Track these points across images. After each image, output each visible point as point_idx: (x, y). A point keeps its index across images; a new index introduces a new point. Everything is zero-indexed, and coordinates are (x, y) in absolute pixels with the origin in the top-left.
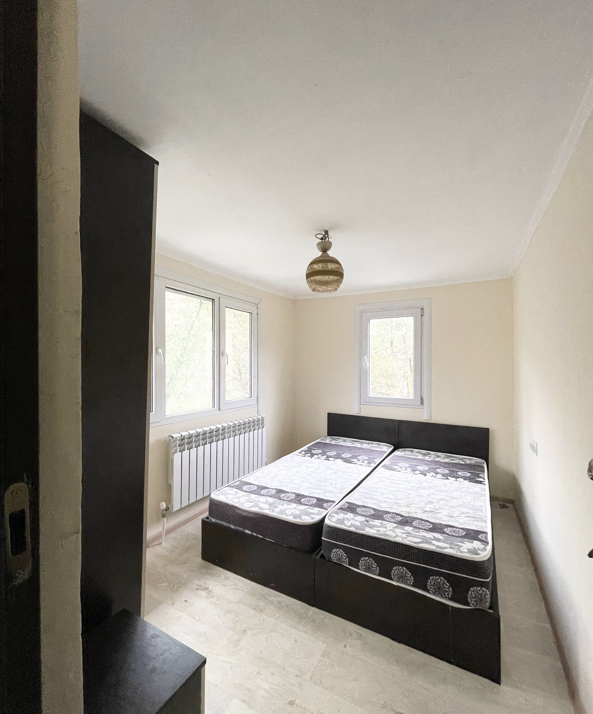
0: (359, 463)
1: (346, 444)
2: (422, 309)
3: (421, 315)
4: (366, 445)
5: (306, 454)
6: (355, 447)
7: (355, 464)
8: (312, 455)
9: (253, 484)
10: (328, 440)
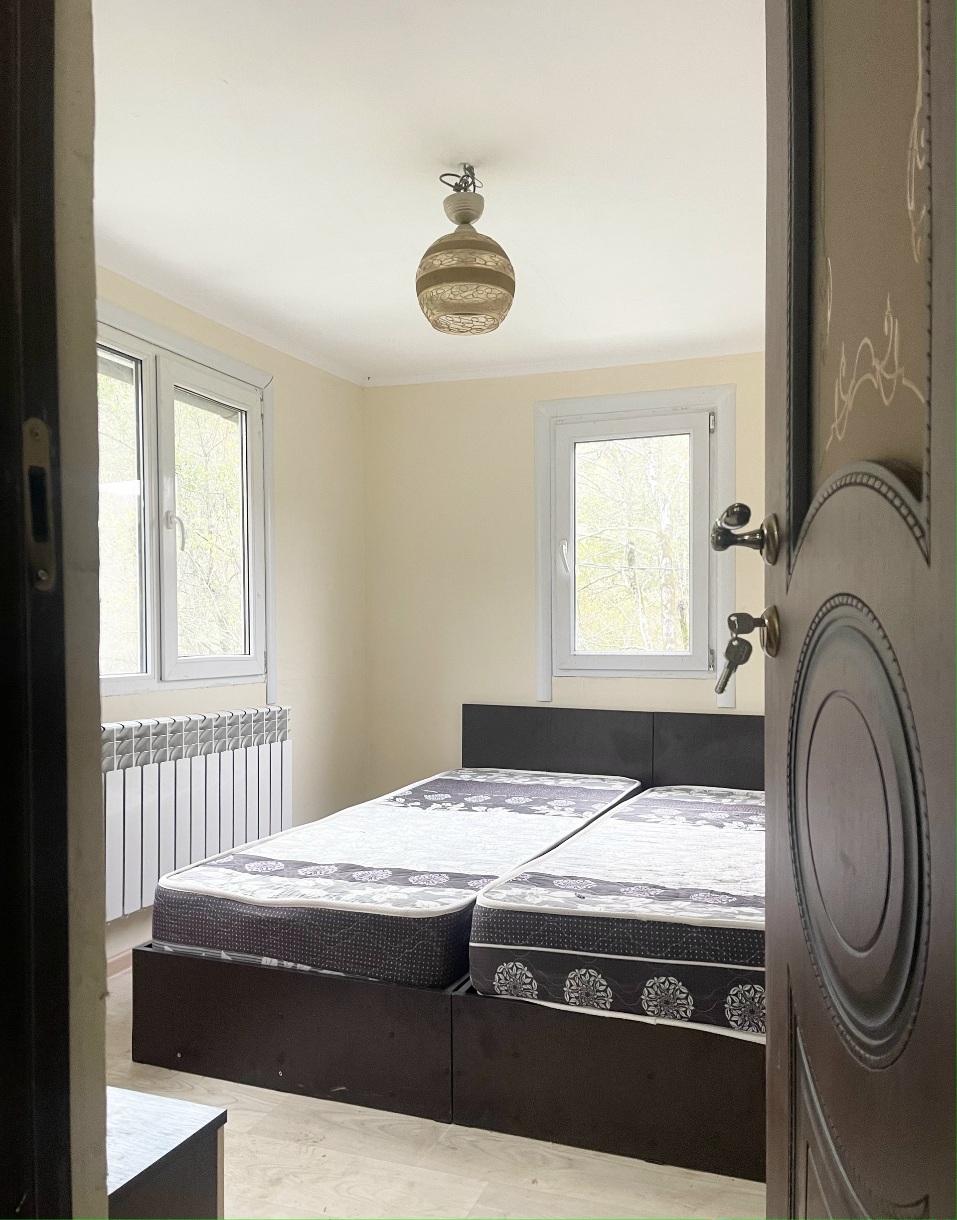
0: (552, 812)
1: (516, 781)
2: (712, 414)
3: (710, 429)
4: (567, 780)
5: (407, 802)
6: (537, 785)
7: (544, 814)
8: (426, 805)
9: (273, 860)
10: (466, 775)
